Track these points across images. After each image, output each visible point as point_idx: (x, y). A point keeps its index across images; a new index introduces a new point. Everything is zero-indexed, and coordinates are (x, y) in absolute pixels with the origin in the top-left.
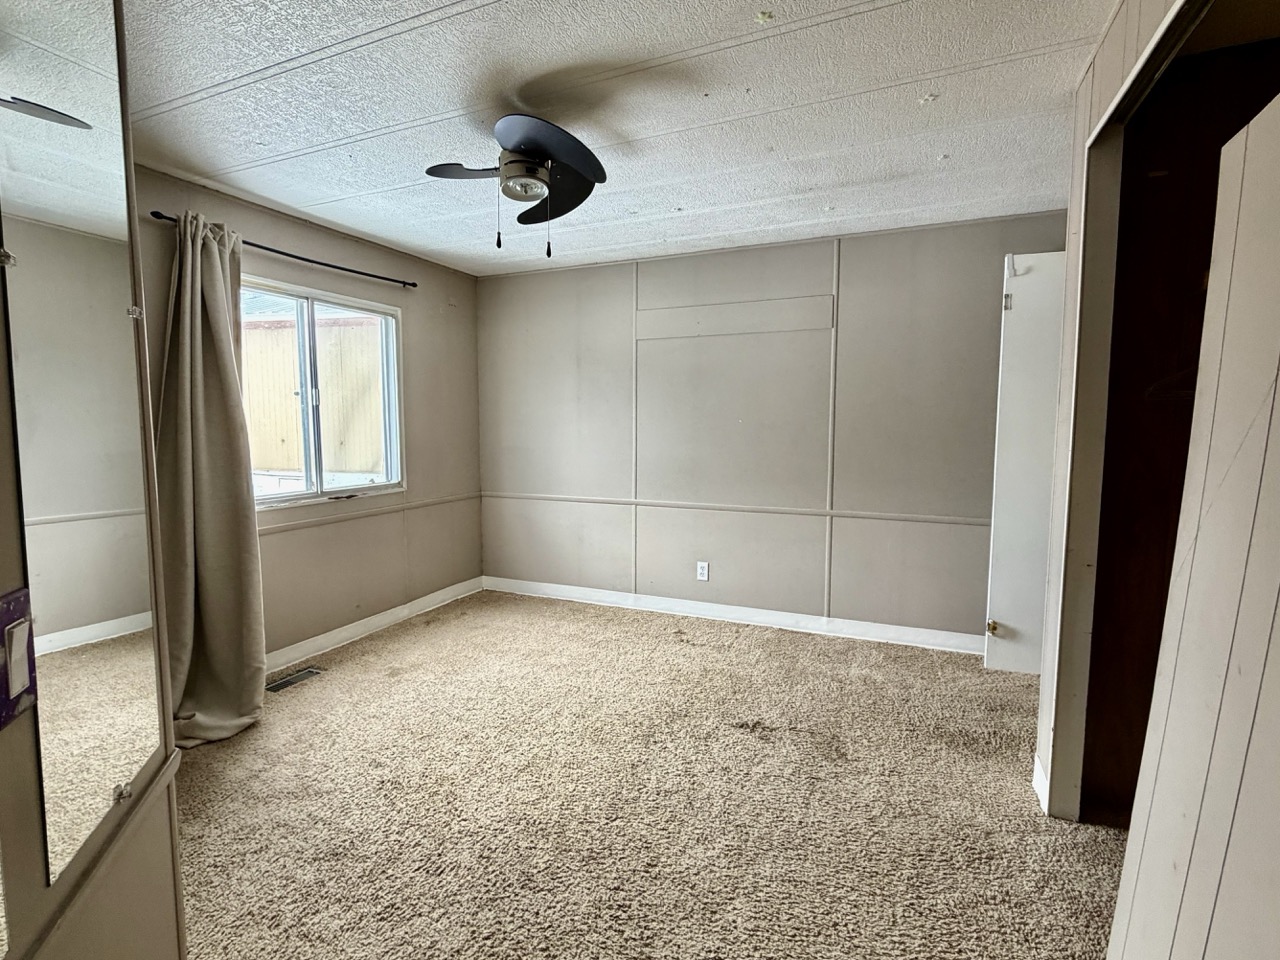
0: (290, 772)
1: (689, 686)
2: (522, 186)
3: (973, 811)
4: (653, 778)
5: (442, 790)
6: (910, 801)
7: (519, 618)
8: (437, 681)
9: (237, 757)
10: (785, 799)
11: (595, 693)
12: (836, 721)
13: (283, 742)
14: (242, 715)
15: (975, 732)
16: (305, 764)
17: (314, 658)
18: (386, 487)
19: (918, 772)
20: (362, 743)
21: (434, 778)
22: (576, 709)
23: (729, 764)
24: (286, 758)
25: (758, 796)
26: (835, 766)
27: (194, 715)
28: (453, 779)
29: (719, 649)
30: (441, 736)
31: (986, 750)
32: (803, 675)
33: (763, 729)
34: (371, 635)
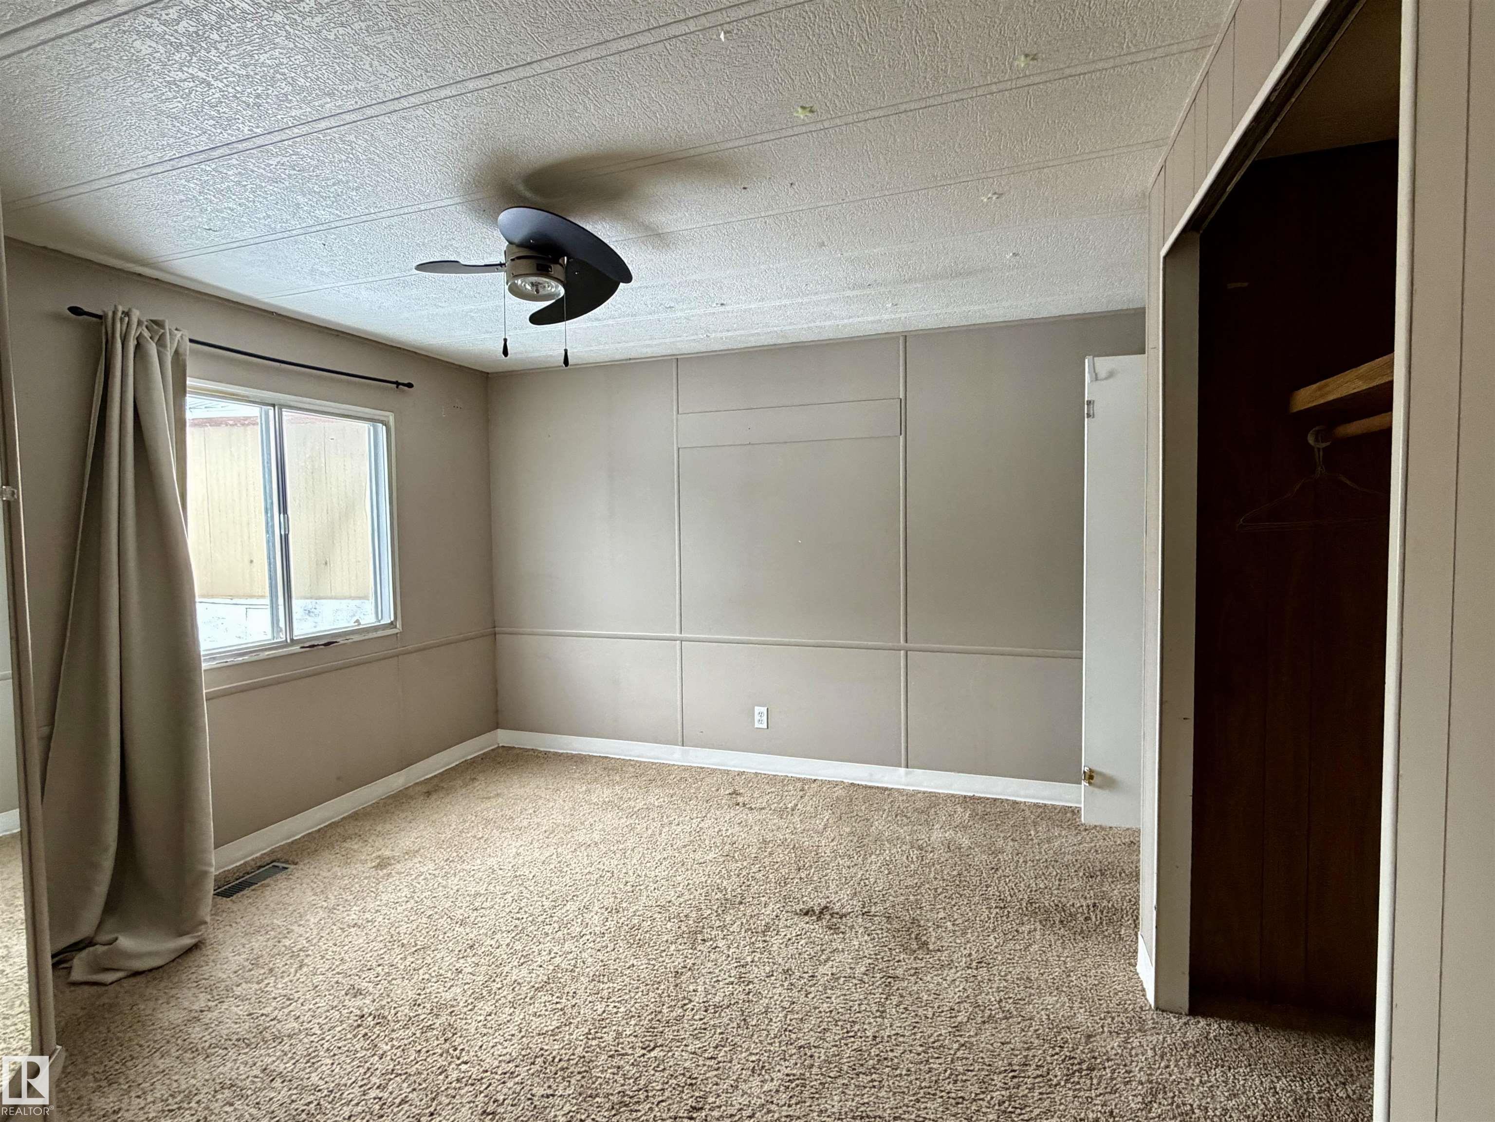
0: (241, 1010)
1: (745, 864)
2: (532, 284)
3: (1071, 1008)
4: (700, 988)
5: (438, 1022)
6: (1001, 1001)
7: (541, 782)
8: (436, 872)
9: (173, 992)
10: (856, 1007)
11: (632, 879)
12: (916, 900)
13: (235, 967)
14: (181, 934)
15: (1073, 905)
16: (261, 997)
17: (282, 848)
18: (375, 629)
19: (1009, 961)
20: (337, 963)
21: (428, 1006)
22: (609, 902)
23: (792, 964)
24: (238, 991)
25: (825, 1005)
26: (915, 959)
27: (116, 939)
28: (452, 1006)
29: (781, 813)
30: (440, 947)
31: (1085, 928)
32: (879, 843)
33: (832, 915)
34: (356, 813)
